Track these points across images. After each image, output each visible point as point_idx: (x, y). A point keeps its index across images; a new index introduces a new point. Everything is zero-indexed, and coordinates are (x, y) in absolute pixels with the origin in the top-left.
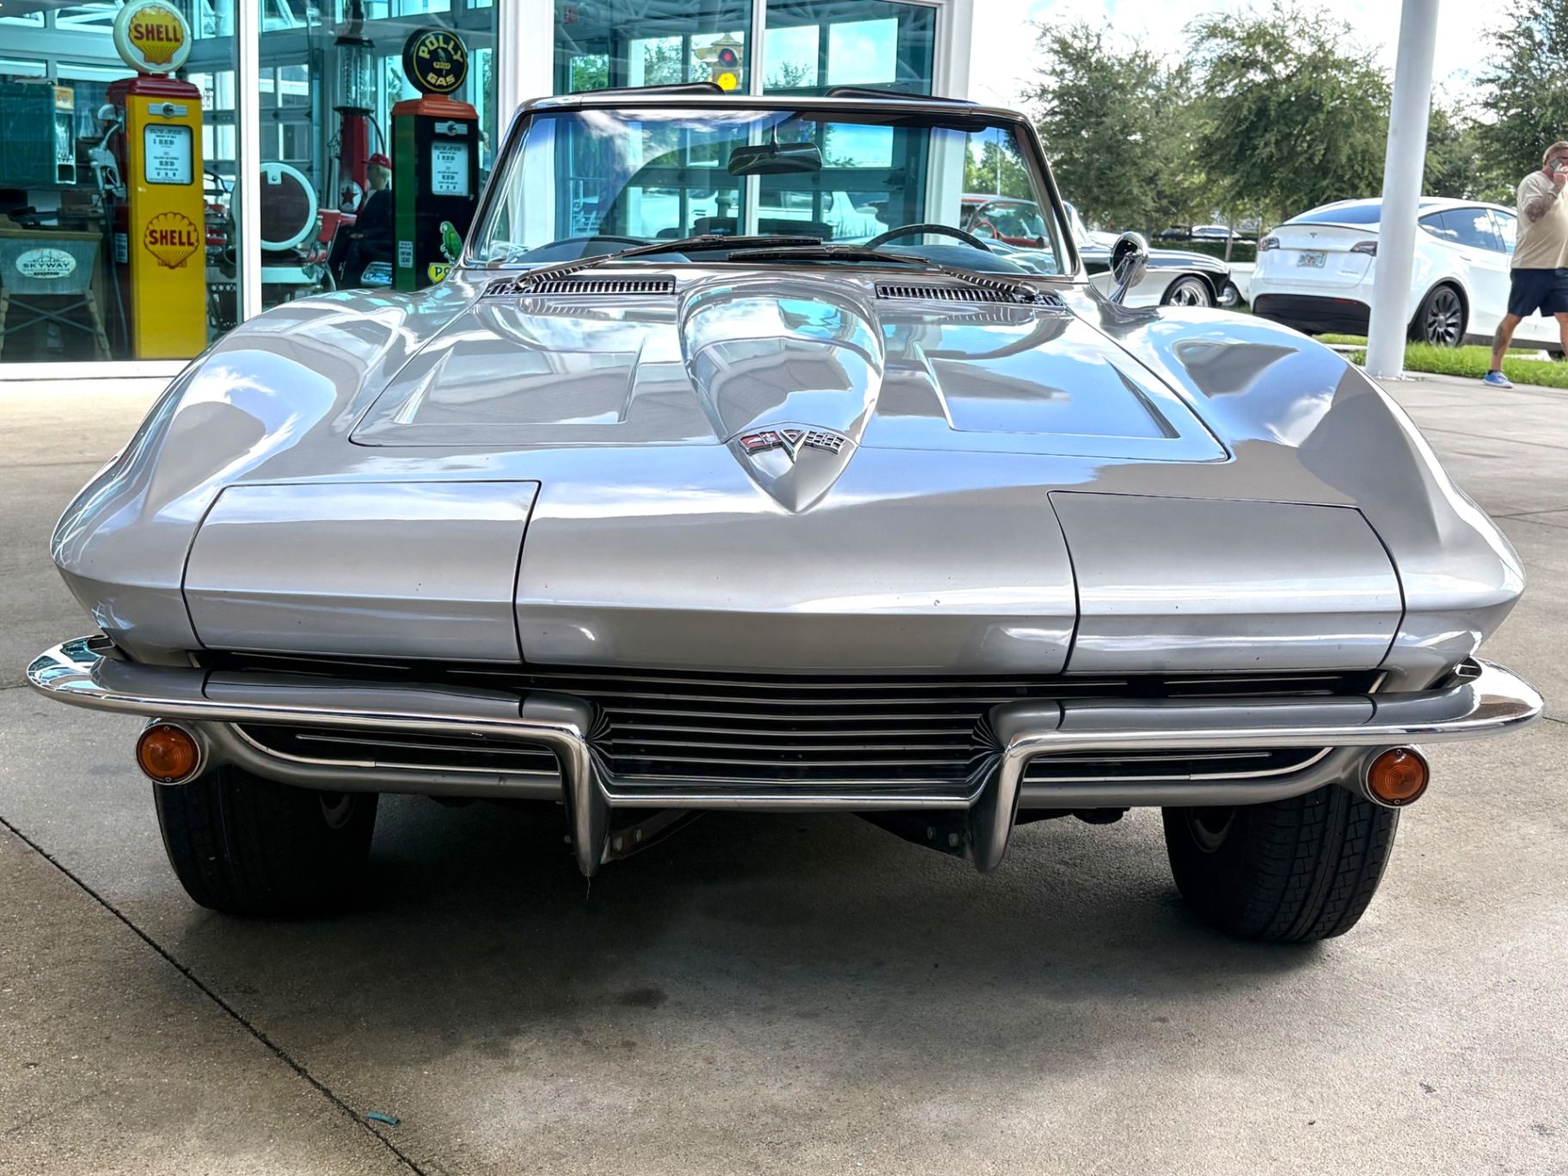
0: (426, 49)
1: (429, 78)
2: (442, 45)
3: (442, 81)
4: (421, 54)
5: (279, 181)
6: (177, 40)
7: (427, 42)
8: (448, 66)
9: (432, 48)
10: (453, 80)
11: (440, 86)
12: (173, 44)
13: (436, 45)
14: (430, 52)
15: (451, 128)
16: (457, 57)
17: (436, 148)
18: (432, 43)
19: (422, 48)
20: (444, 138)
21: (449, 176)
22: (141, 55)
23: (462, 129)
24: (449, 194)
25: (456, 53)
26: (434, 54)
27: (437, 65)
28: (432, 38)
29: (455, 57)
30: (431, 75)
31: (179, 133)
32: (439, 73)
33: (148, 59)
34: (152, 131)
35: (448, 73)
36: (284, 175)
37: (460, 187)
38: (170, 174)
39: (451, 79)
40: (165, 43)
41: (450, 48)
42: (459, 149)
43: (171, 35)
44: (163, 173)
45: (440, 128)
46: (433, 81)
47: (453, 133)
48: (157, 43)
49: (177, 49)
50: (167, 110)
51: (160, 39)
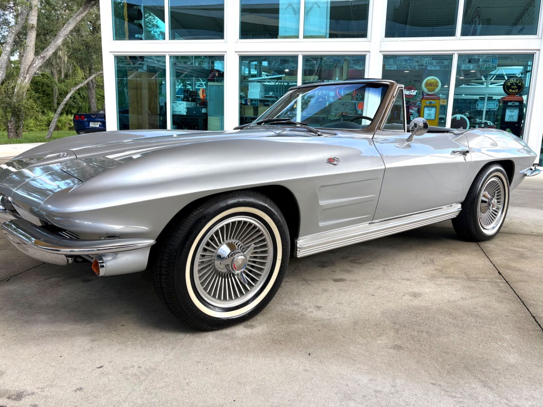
0: (510, 83)
1: (510, 91)
2: (515, 81)
3: (514, 91)
4: (508, 84)
5: (460, 119)
6: (436, 86)
7: (510, 81)
8: (516, 87)
9: (511, 82)
10: (518, 91)
11: (513, 93)
12: (435, 87)
13: (513, 81)
14: (511, 84)
15: (513, 104)
16: (520, 84)
17: (508, 109)
18: (512, 81)
19: (509, 83)
20: (511, 106)
21: (511, 116)
22: (427, 90)
23: (517, 104)
24: (511, 121)
25: (519, 83)
26: (512, 84)
27: (512, 87)
28: (512, 80)
29: (519, 84)
30: (510, 90)
31: (433, 108)
32: (513, 89)
33: (429, 91)
34: (427, 107)
35: (516, 89)
36: (461, 118)
37: (515, 119)
38: (430, 117)
39: (517, 90)
40: (433, 87)
41: (518, 82)
42: (516, 109)
43: (435, 85)
44: (428, 117)
45: (510, 104)
46: (511, 91)
47: (514, 105)
48: (431, 87)
49: (436, 88)
50: (430, 102)
51: (432, 86)
